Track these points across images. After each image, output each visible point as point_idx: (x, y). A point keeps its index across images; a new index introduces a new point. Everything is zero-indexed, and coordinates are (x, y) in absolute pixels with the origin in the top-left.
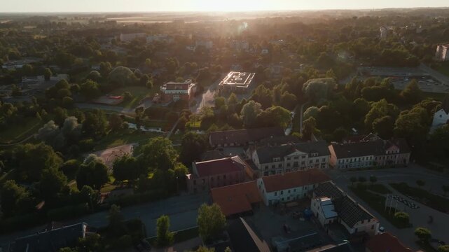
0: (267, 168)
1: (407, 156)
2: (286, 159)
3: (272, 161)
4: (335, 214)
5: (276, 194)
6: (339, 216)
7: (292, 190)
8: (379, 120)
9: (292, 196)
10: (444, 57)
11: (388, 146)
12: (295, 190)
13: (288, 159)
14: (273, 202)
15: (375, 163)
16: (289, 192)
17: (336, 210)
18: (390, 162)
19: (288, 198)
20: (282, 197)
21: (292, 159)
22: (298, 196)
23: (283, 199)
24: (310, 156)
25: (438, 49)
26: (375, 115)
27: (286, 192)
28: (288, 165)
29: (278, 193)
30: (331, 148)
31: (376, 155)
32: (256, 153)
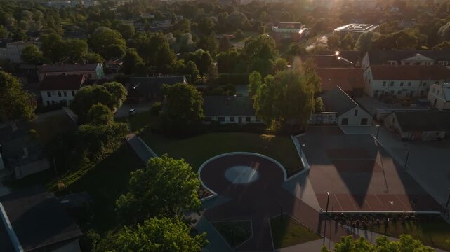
2: (402, 63)
5: (385, 83)
7: (406, 83)
9: (404, 90)
12: (409, 84)
14: (379, 93)
16: (402, 84)
19: (399, 92)
20: (392, 89)
22: (412, 92)
23: (393, 92)
27: (397, 83)
29: (388, 82)
32: (367, 55)
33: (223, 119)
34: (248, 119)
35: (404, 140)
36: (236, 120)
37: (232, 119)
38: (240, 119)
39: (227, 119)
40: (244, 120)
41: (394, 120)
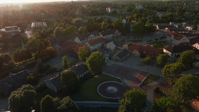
0: (83, 43)
1: (120, 33)
2: (88, 38)
3: (84, 40)
4: (115, 46)
6: (117, 46)
9: (98, 47)
10: (110, 11)
11: (115, 31)
12: (98, 45)
13: (89, 38)
15: (113, 37)
18: (117, 36)
21: (90, 38)
23: (96, 48)
24: (95, 37)
25: (107, 9)
26: (104, 25)
28: (89, 41)
29: (94, 46)
30: (100, 33)
31: (113, 34)
32: (77, 38)
41: (116, 57)
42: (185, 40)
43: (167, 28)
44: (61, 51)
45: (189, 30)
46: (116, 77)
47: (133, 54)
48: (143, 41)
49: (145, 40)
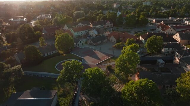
1: (112, 24)
2: (77, 26)
3: (72, 28)
8: (102, 17)
9: (82, 34)
10: (115, 7)
11: (107, 22)
12: (83, 32)
14: (77, 36)
15: (104, 27)
16: (81, 32)
17: (97, 32)
23: (80, 35)
24: (84, 25)
25: (113, 5)
27: (80, 32)
29: (78, 32)
30: (90, 23)
31: (104, 24)
32: (66, 26)
33: (44, 55)
34: (52, 52)
35: (95, 45)
36: (49, 54)
37: (47, 54)
38: (50, 53)
39: (46, 55)
40: (51, 53)
41: (90, 41)
42: (171, 31)
43: (163, 22)
44: (46, 35)
45: (187, 24)
46: (80, 57)
47: (110, 41)
48: (131, 32)
49: (134, 31)
